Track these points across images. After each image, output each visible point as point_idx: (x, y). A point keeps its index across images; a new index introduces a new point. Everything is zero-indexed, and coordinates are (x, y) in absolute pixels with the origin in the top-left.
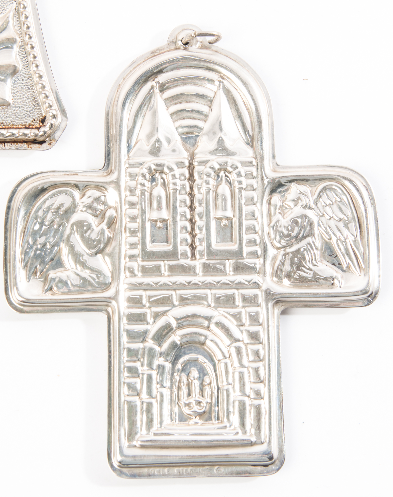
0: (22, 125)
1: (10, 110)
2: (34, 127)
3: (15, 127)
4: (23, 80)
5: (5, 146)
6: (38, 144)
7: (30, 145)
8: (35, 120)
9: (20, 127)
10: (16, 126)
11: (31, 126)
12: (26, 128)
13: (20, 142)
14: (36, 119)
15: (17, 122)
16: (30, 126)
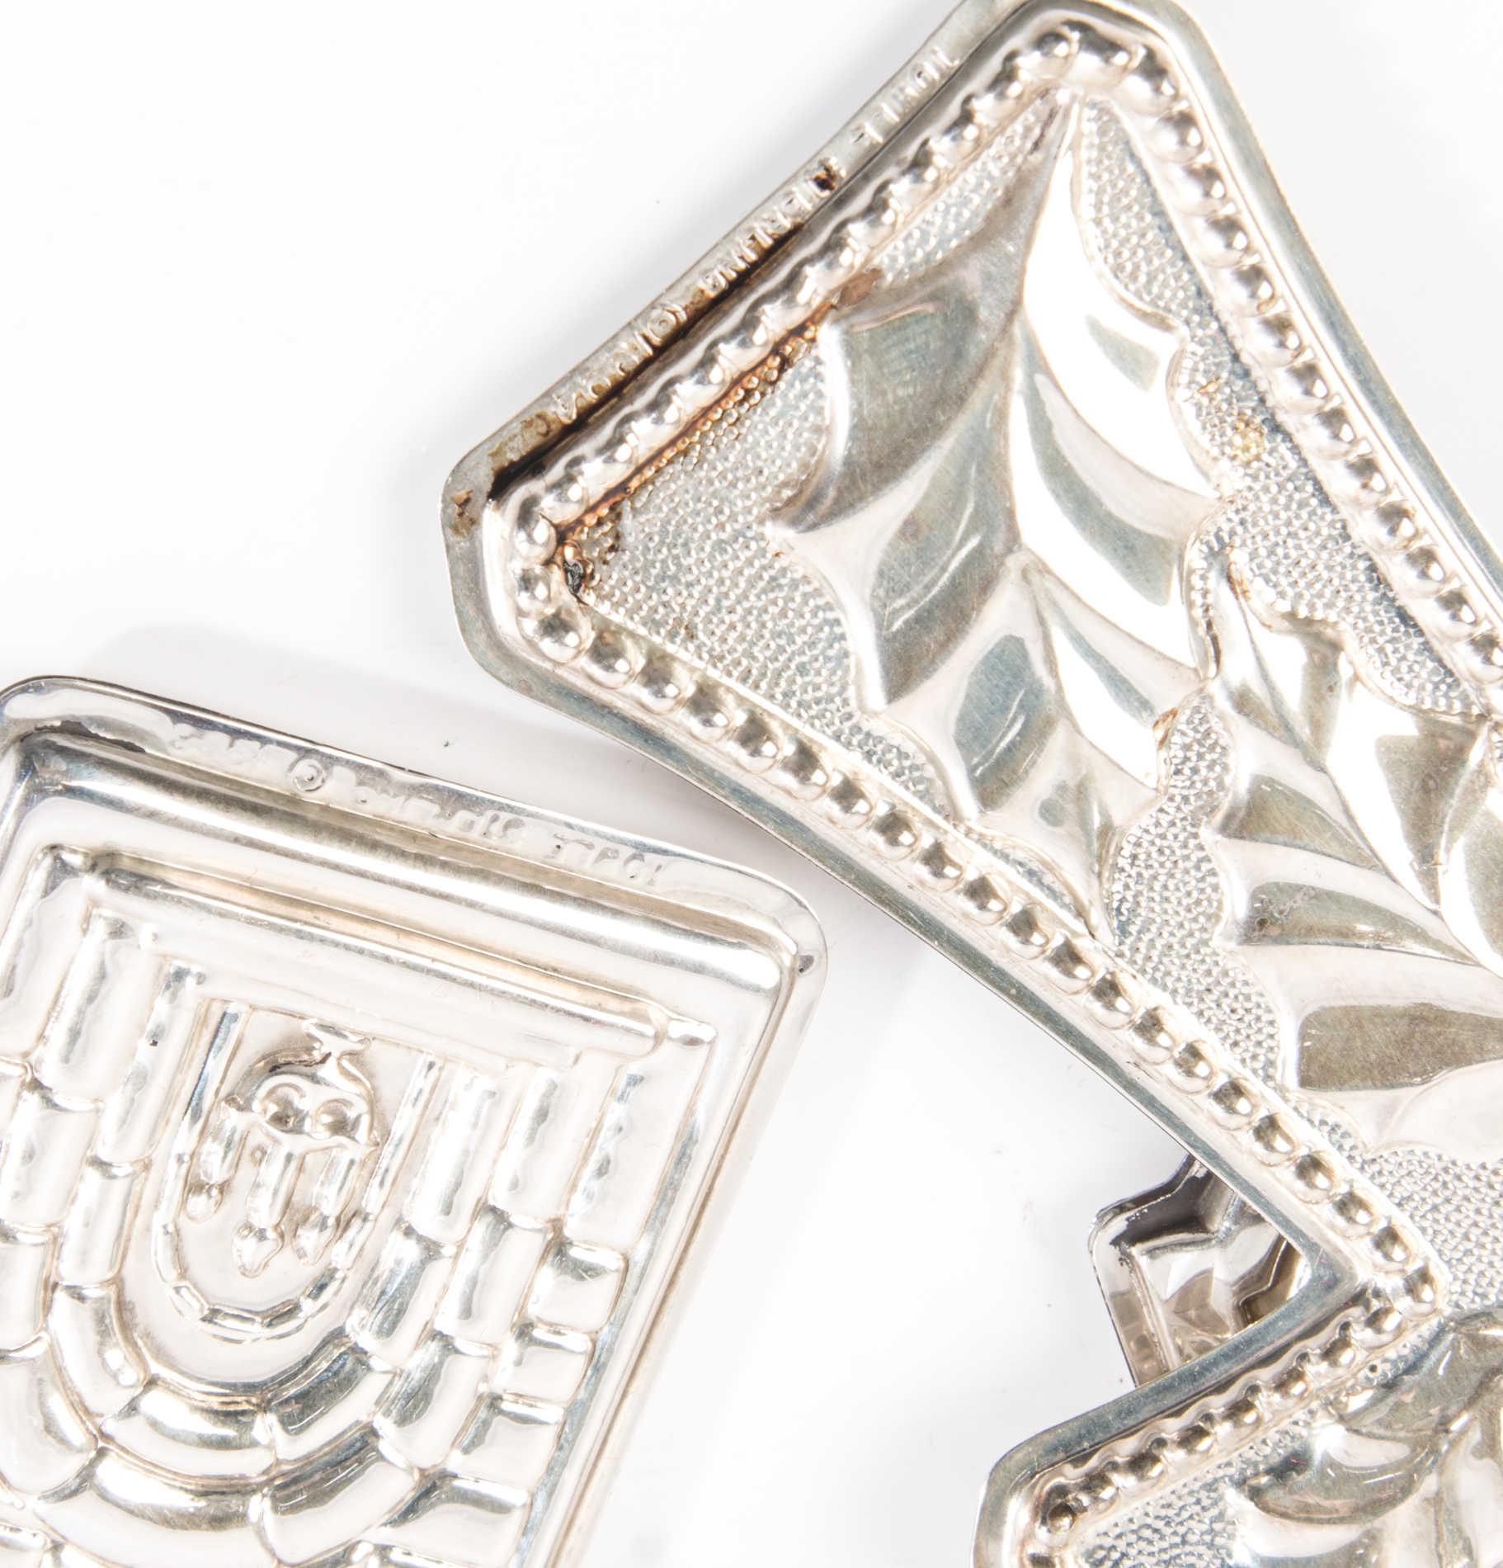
0: (643, 485)
1: (749, 502)
2: (591, 520)
3: (669, 454)
4: (802, 670)
5: (647, 340)
6: (512, 464)
7: (543, 429)
8: (612, 548)
9: (649, 473)
10: (670, 462)
11: (604, 511)
12: (622, 487)
13: (593, 409)
14: (610, 557)
15: (676, 484)
16: (612, 509)
